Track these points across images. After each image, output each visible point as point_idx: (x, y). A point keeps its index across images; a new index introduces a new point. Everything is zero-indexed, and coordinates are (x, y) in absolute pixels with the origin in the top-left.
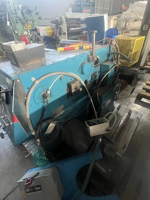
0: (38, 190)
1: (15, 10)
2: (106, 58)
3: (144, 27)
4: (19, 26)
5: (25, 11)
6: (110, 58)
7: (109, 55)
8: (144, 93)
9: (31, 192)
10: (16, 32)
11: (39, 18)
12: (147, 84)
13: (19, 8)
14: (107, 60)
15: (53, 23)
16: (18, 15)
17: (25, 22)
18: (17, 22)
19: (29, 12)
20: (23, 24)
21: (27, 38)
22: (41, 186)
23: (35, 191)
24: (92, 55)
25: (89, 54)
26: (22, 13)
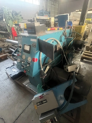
0: (45, 103)
1: (8, 12)
2: (69, 35)
3: (81, 23)
4: (10, 22)
5: (14, 14)
6: (70, 35)
7: (70, 34)
8: (84, 56)
9: (41, 104)
10: (9, 25)
11: (22, 18)
12: (85, 52)
13: (10, 12)
14: (69, 36)
15: (29, 21)
16: (10, 16)
17: (14, 19)
18: (9, 19)
19: (16, 14)
20: (13, 21)
21: (15, 29)
22: (47, 100)
23: (43, 103)
24: (65, 32)
25: (63, 31)
26: (12, 15)
